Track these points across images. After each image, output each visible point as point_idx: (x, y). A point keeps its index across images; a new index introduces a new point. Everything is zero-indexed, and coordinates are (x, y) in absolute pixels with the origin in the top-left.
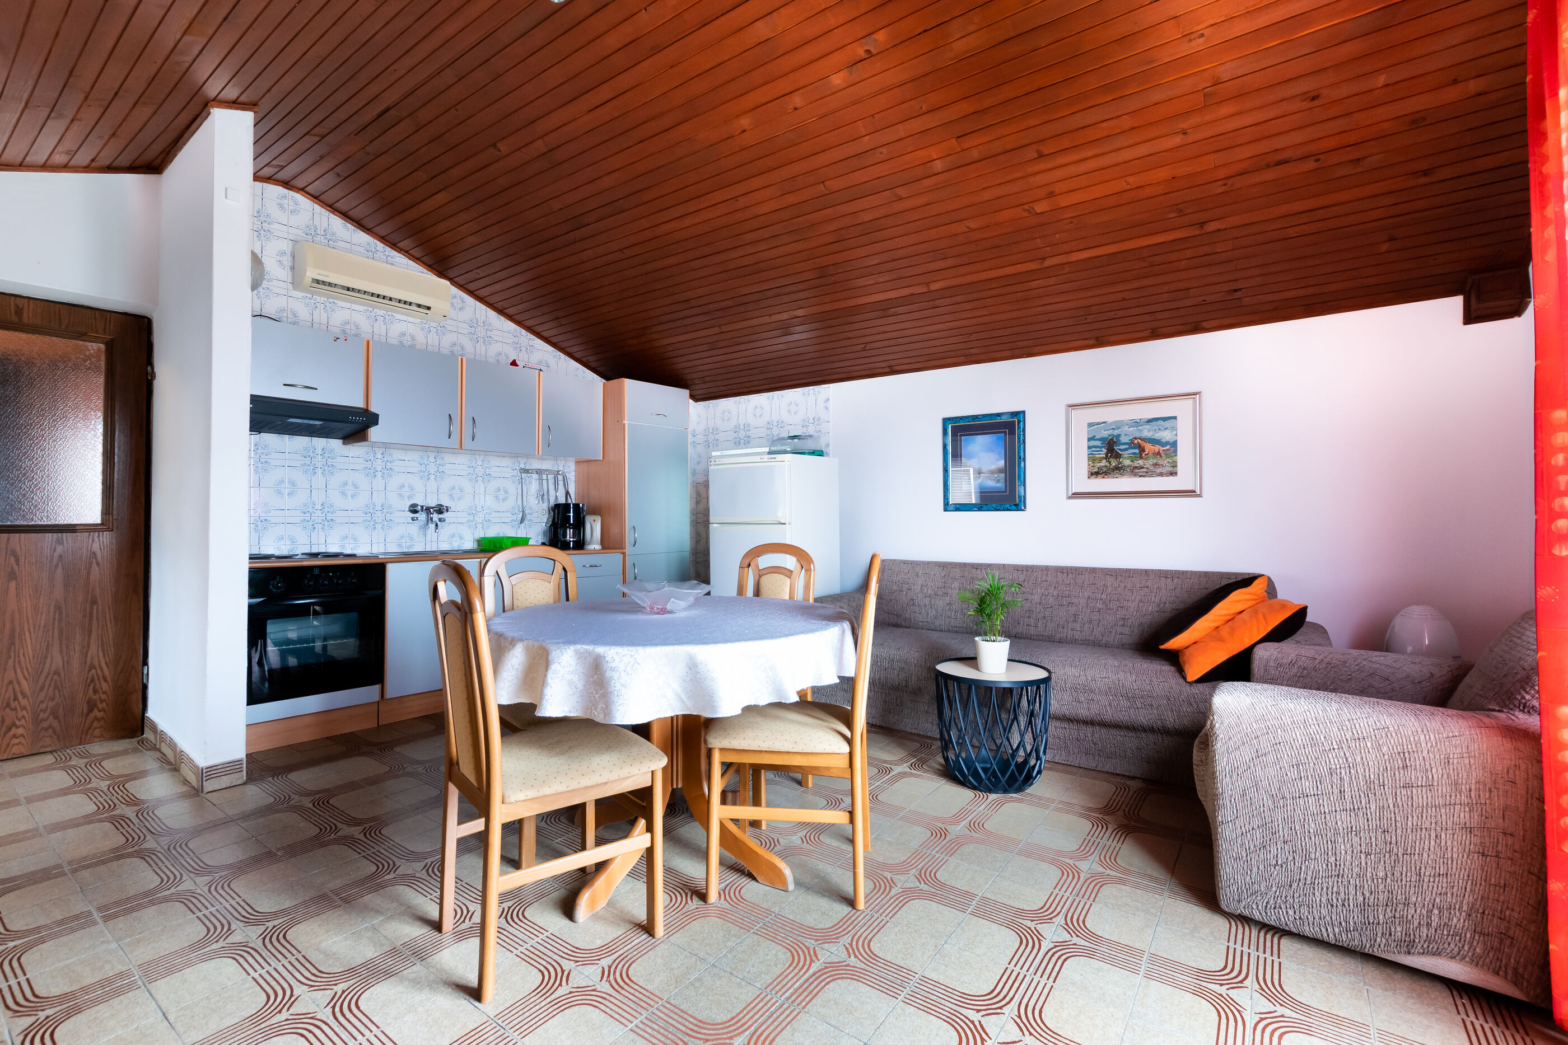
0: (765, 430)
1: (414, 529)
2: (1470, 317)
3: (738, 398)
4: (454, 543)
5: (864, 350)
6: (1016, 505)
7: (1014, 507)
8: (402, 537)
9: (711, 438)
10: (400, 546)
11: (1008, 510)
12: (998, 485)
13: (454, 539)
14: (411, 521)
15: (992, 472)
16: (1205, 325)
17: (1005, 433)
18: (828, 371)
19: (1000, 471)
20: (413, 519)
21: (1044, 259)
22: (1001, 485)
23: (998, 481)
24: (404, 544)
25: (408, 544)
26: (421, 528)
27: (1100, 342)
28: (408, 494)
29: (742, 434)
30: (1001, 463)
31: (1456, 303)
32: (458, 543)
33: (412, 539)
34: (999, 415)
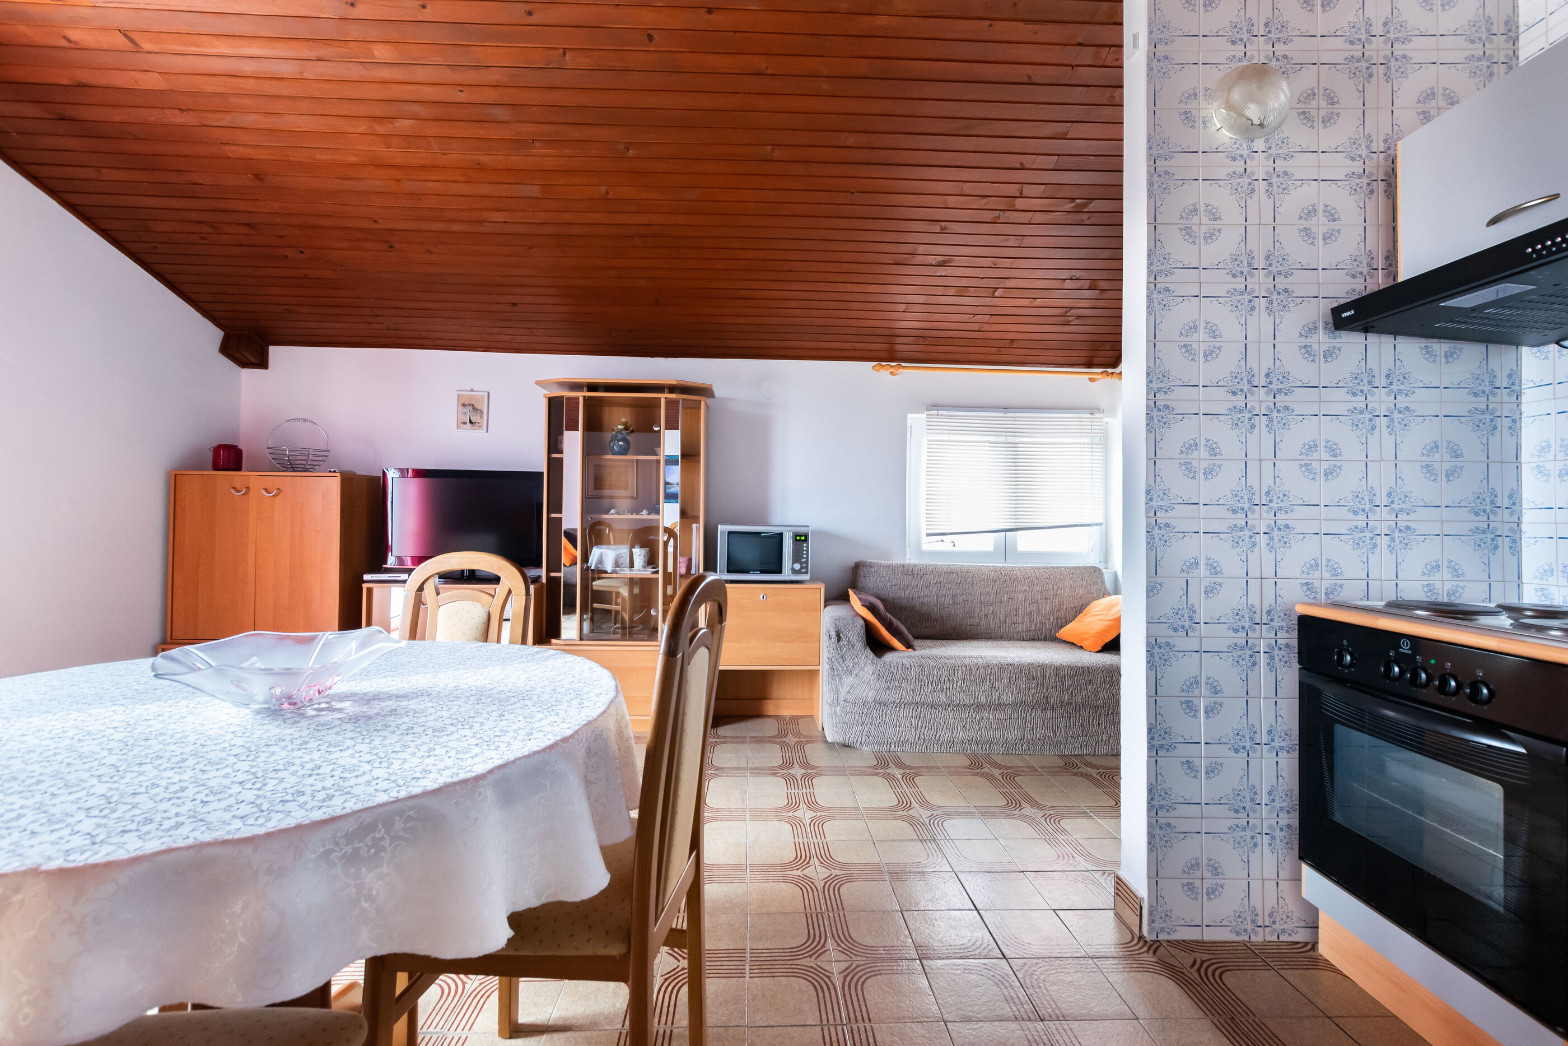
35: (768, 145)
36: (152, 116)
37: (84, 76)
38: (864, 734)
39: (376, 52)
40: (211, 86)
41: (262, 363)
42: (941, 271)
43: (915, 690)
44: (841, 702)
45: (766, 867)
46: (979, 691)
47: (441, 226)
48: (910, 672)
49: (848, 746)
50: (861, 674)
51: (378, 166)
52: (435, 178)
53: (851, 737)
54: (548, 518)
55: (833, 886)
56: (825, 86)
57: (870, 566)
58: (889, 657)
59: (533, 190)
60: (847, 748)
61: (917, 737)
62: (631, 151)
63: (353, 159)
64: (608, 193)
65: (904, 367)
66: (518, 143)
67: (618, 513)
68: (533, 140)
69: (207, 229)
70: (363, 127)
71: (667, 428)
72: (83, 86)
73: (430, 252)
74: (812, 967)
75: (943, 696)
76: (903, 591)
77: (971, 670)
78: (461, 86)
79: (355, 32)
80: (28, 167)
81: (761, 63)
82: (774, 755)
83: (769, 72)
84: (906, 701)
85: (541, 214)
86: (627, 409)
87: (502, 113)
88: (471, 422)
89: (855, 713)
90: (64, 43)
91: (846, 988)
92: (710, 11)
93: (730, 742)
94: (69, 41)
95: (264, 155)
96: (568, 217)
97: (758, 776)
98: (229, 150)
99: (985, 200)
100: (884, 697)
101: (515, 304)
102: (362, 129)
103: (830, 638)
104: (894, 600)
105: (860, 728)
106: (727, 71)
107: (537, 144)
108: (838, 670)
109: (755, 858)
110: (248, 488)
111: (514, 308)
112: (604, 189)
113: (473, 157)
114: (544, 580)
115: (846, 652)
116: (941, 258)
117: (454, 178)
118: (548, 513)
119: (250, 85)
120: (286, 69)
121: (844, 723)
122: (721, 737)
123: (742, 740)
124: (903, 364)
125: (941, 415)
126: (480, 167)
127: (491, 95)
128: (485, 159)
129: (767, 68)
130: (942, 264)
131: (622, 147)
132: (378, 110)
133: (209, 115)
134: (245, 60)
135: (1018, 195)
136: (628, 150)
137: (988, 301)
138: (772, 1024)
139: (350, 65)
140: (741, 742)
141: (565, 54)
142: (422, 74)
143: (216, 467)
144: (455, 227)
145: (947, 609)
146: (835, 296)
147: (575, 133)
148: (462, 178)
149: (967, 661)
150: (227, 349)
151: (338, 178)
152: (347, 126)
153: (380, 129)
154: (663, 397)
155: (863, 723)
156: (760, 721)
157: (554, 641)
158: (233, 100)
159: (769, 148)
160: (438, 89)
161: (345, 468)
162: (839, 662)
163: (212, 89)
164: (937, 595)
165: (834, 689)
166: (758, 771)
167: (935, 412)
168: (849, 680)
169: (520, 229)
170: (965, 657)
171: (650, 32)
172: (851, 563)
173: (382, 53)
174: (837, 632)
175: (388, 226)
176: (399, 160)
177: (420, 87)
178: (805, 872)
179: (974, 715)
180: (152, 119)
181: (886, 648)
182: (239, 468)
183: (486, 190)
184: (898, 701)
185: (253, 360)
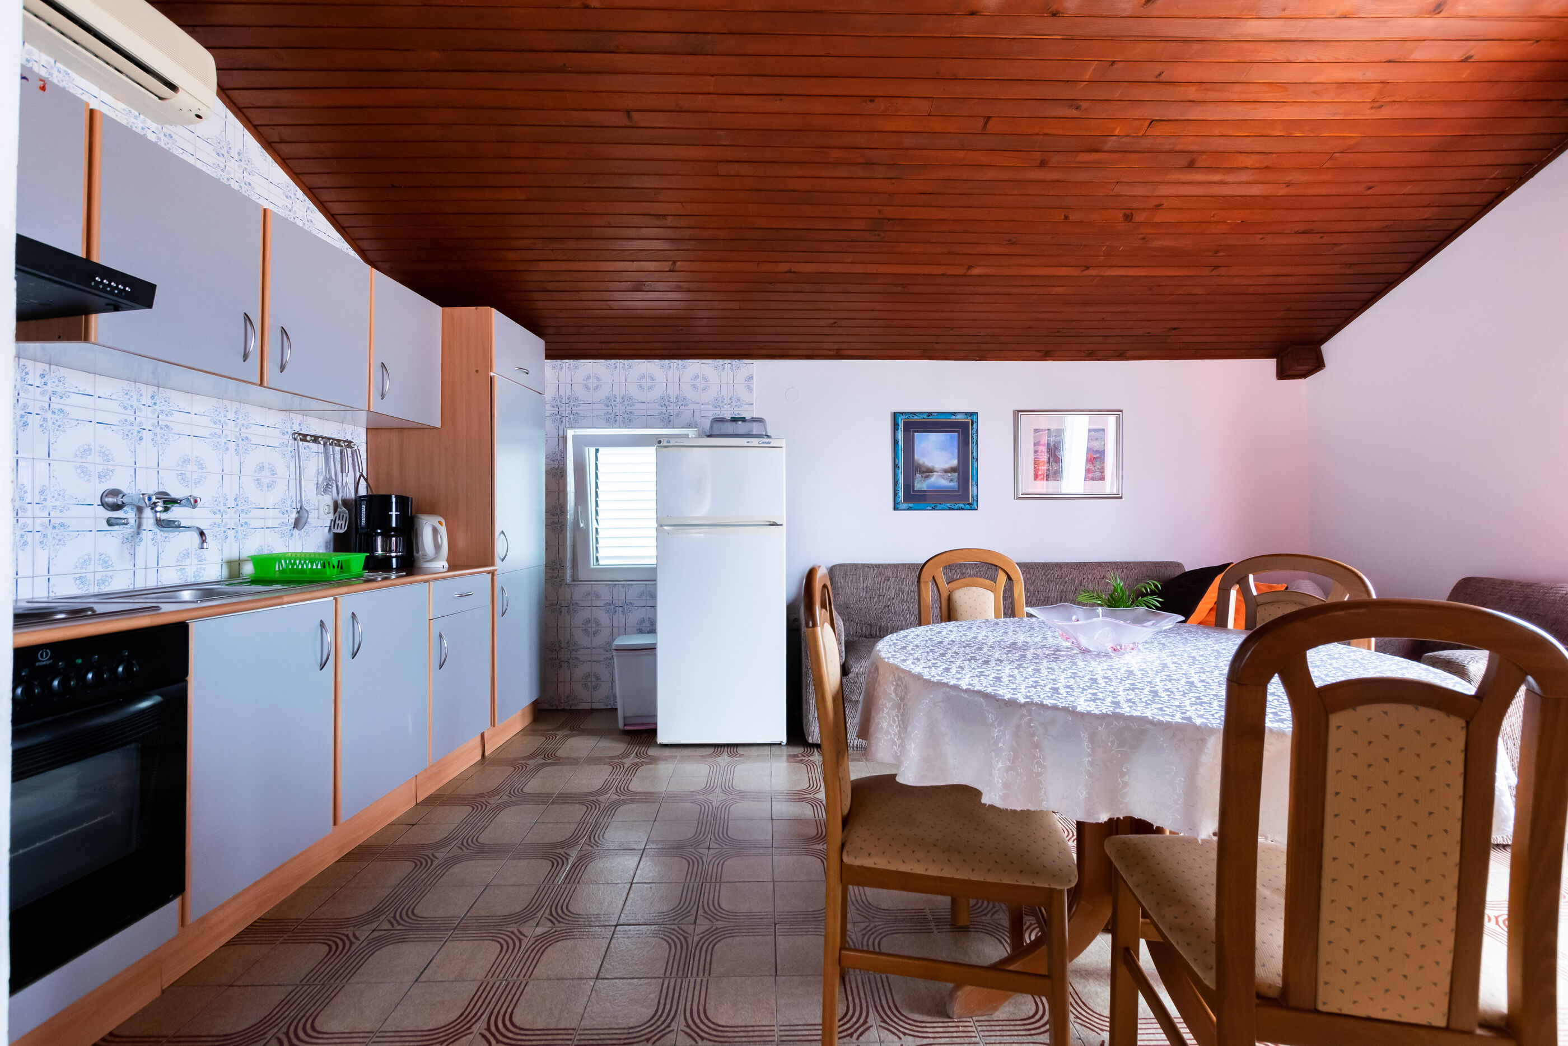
0: (656, 406)
1: (112, 541)
2: (1282, 374)
3: (612, 362)
4: (187, 568)
5: (831, 326)
6: (970, 504)
7: (968, 507)
8: (86, 562)
9: (565, 410)
10: (82, 580)
11: (962, 509)
12: (952, 484)
13: (188, 561)
14: (106, 527)
15: (946, 471)
16: (1128, 354)
17: (958, 432)
18: (761, 345)
19: (953, 470)
20: (110, 522)
21: (1087, 268)
22: (954, 485)
23: (951, 480)
24: (90, 577)
25: (98, 576)
26: (126, 540)
27: (1047, 355)
28: (99, 468)
29: (619, 409)
30: (954, 462)
31: (1270, 365)
32: (194, 568)
33: (106, 565)
34: (954, 414)
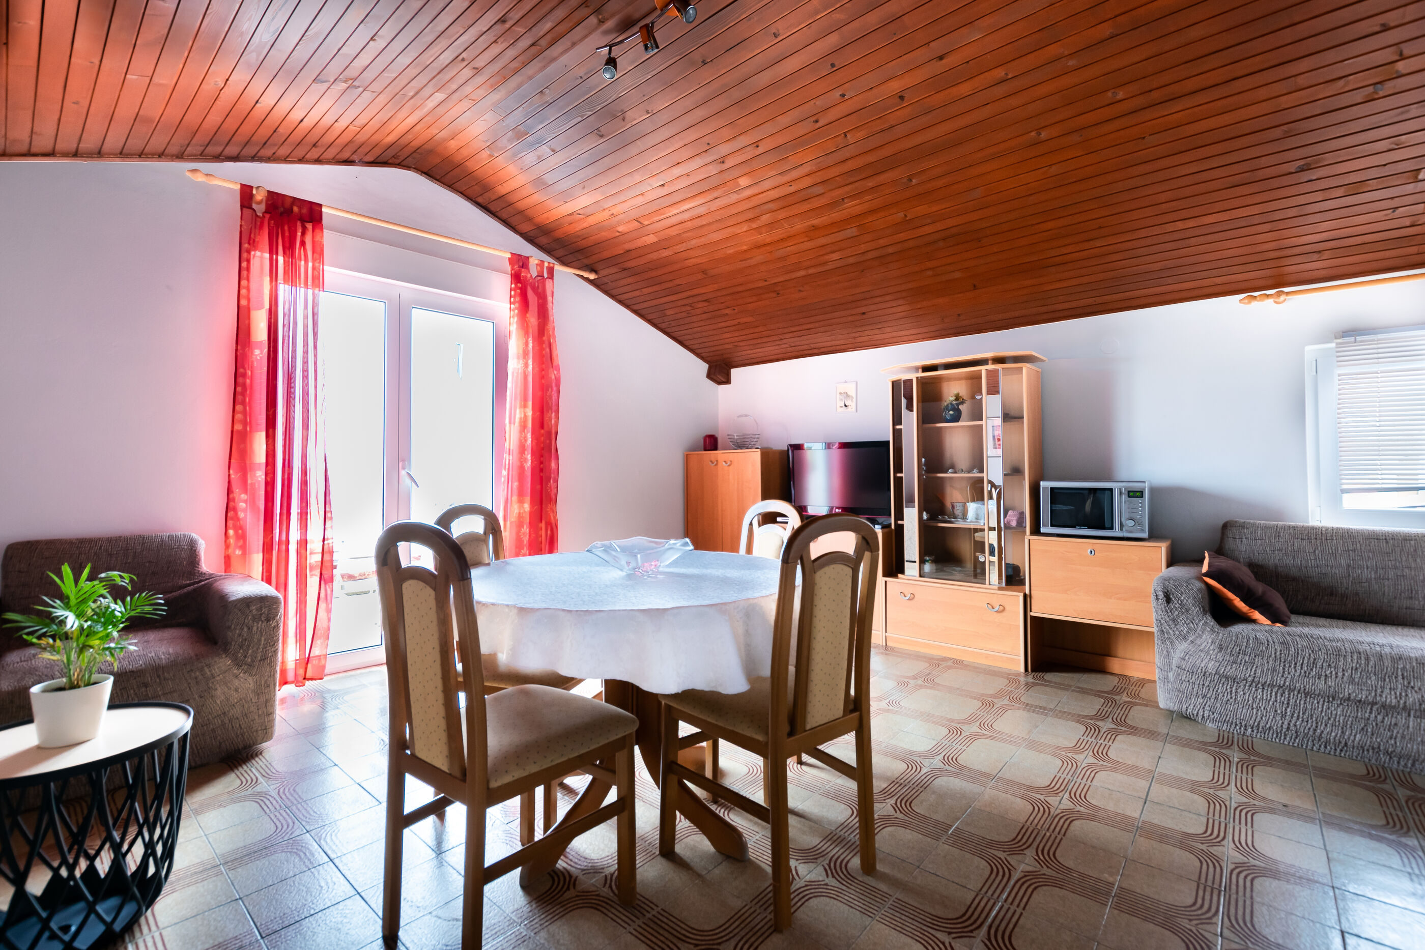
35: (1031, 132)
36: (654, 256)
37: (628, 246)
38: (1207, 708)
39: (740, 183)
40: (673, 232)
41: (728, 381)
42: (1306, 176)
43: (1274, 670)
44: (1174, 668)
45: (1013, 783)
46: (1383, 688)
47: (802, 273)
48: (1267, 648)
49: (1190, 719)
50: (1198, 641)
51: (758, 247)
52: (790, 244)
53: (1192, 706)
54: (895, 477)
55: (1069, 817)
56: (1071, 63)
57: (1243, 526)
58: (1238, 629)
59: (852, 232)
60: (1187, 720)
61: (1285, 726)
62: (914, 181)
63: (745, 248)
64: (906, 216)
65: (1288, 293)
66: (833, 205)
67: (955, 472)
68: (843, 199)
69: (688, 308)
70: (745, 227)
71: (988, 393)
72: (628, 251)
73: (800, 291)
74: (1000, 858)
75: (1321, 684)
76: (1291, 558)
77: (1367, 659)
78: (789, 183)
79: (727, 176)
80: (618, 297)
81: (1000, 73)
82: (1093, 705)
83: (1010, 76)
84: (1262, 680)
85: (862, 246)
86: (963, 382)
87: (819, 190)
88: (846, 406)
89: (1194, 683)
90: (618, 234)
91: (1020, 883)
92: (941, 58)
93: (1052, 687)
94: (619, 232)
95: (704, 260)
96: (882, 242)
97: (1060, 718)
98: (690, 262)
99: (1342, 82)
100: (1231, 671)
101: (864, 313)
102: (745, 229)
103: (1157, 599)
104: (1276, 567)
105: (1200, 700)
106: (970, 93)
107: (846, 201)
108: (1168, 633)
109: (1007, 774)
110: (717, 461)
111: (864, 316)
112: (901, 214)
113: (809, 223)
114: (893, 527)
115: (1178, 616)
116: (1301, 163)
117: (801, 240)
118: (895, 473)
119: (689, 224)
120: (702, 210)
121: (1179, 691)
122: (1045, 680)
123: (1065, 687)
124: (1286, 290)
125: (1362, 341)
126: (815, 228)
127: (808, 182)
128: (816, 222)
129: (1006, 74)
130: (1302, 170)
131: (905, 180)
132: (750, 215)
133: (675, 247)
134: (684, 213)
135: (1397, 58)
136: (911, 181)
137: (1410, 188)
138: (938, 874)
139: (730, 195)
140: (1064, 689)
141: (846, 136)
142: (767, 185)
143: (705, 450)
144: (811, 271)
145: (1366, 585)
146: (1167, 238)
147: (870, 184)
148: (806, 239)
149: (1361, 648)
150: (710, 376)
151: (741, 261)
152: (737, 230)
153: (754, 225)
154: (983, 369)
155: (1205, 696)
156: (1099, 676)
157: (900, 575)
158: (684, 235)
159: (1033, 134)
160: (777, 190)
161: (765, 445)
162: (1169, 625)
163: (674, 234)
164: (1349, 566)
165: (1165, 652)
166: (1062, 715)
167: (1352, 339)
168: (1182, 647)
169: (851, 260)
170: (1361, 643)
171: (900, 94)
172: (1221, 523)
173: (744, 182)
174: (1164, 592)
175: (773, 282)
176: (768, 240)
177: (769, 193)
178: (1049, 799)
179: (1380, 718)
180: (655, 258)
181: (1236, 617)
182: (716, 448)
183: (823, 241)
184: (1250, 679)
185: (723, 380)
